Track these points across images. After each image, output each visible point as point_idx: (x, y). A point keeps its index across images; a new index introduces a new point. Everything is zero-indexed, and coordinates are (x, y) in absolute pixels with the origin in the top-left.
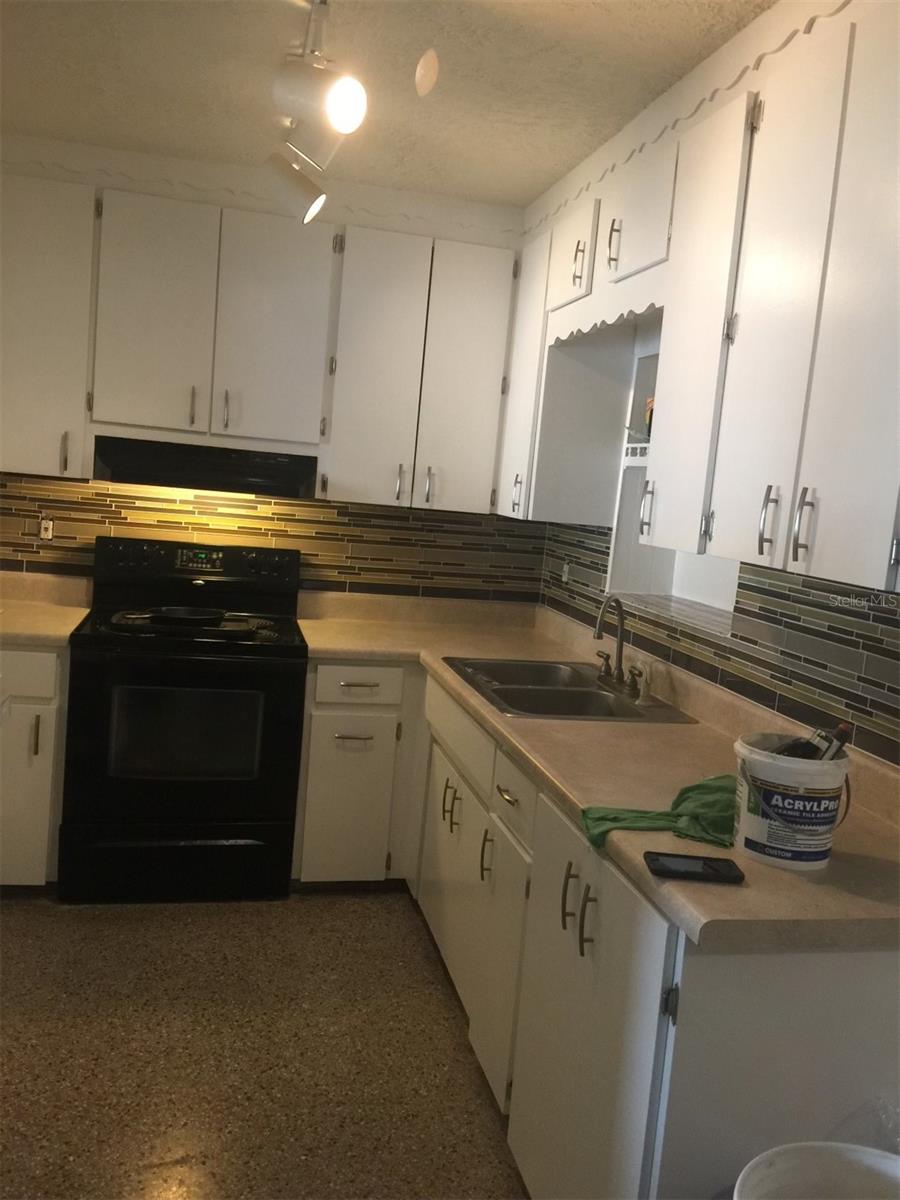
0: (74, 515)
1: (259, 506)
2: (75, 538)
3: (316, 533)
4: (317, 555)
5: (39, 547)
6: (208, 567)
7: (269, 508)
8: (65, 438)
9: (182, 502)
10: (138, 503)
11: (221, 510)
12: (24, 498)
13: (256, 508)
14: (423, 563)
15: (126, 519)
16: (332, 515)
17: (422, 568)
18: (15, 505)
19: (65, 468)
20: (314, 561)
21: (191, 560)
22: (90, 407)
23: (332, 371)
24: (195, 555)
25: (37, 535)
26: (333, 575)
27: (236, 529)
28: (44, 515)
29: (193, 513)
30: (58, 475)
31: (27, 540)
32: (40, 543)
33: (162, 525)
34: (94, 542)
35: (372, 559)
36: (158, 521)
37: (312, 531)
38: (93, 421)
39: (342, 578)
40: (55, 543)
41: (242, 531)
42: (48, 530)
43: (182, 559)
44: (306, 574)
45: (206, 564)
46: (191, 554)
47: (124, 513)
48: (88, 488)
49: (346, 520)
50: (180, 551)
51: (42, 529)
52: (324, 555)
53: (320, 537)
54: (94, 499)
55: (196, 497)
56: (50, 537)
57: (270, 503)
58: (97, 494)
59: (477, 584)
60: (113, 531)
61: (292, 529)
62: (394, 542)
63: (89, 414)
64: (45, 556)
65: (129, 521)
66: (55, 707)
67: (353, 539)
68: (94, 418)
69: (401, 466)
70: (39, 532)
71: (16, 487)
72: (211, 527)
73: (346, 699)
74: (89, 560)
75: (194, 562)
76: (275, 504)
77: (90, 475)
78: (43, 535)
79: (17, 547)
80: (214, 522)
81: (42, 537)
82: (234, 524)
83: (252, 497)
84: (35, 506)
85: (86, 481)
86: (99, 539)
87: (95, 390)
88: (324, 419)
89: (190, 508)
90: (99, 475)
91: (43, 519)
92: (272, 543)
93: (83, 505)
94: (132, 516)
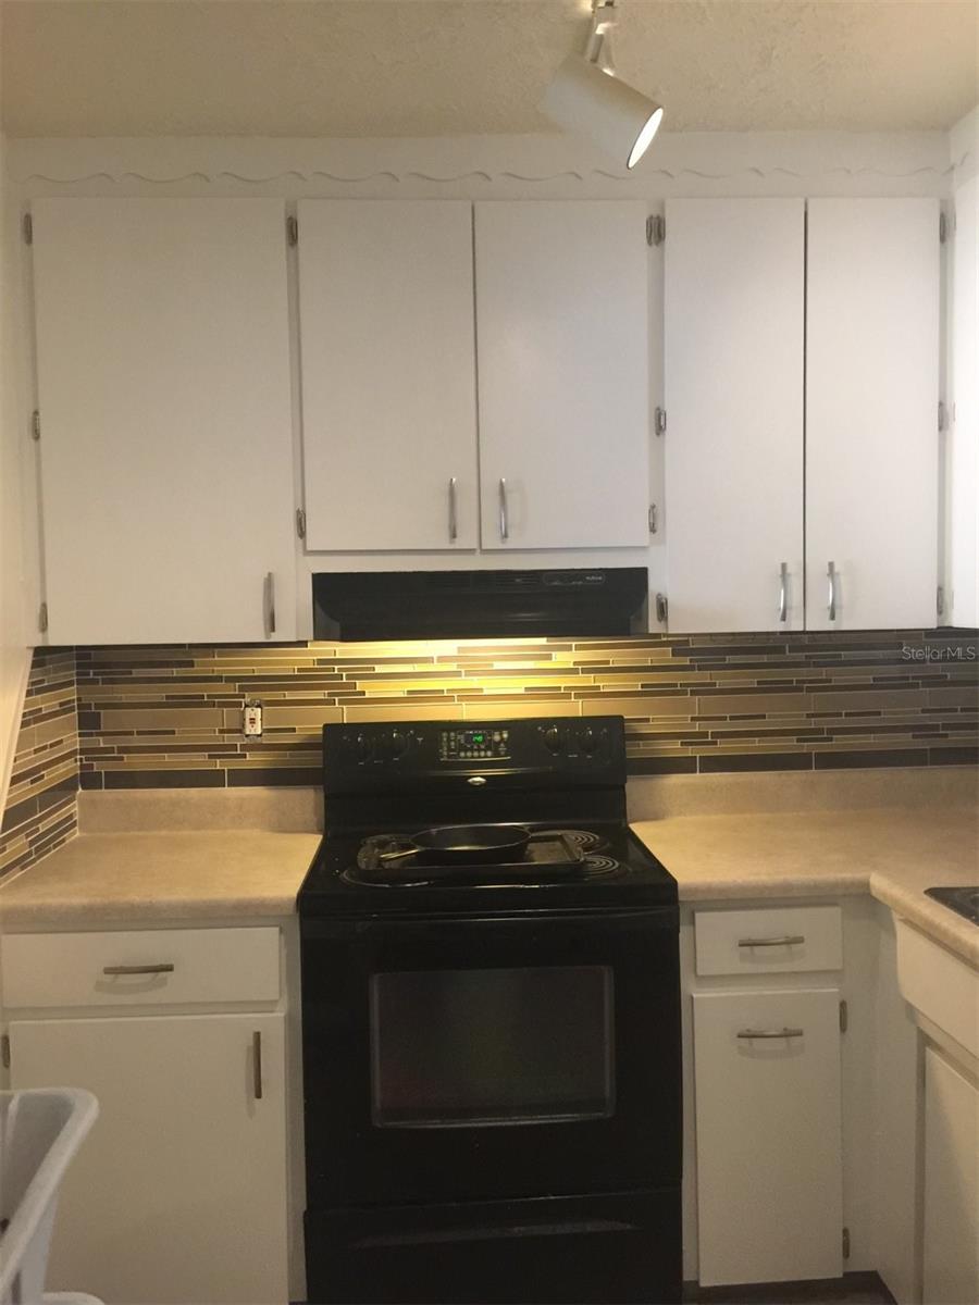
0: (289, 696)
1: (553, 653)
2: (294, 730)
3: (643, 686)
4: (647, 720)
5: (244, 747)
6: (488, 756)
7: (568, 655)
8: (269, 583)
9: (442, 659)
10: (379, 669)
11: (498, 665)
12: (219, 679)
13: (549, 657)
14: (813, 716)
15: (364, 693)
16: (666, 656)
17: (813, 724)
18: (205, 690)
19: (273, 629)
20: (644, 729)
21: (462, 748)
22: (302, 533)
23: (660, 429)
24: (469, 739)
25: (240, 731)
26: (674, 748)
27: (522, 691)
28: (247, 700)
29: (457, 674)
30: (261, 639)
31: (228, 739)
32: (246, 741)
33: (415, 697)
34: (321, 732)
35: (732, 718)
36: (409, 692)
37: (634, 683)
38: (308, 553)
39: (690, 752)
40: (267, 740)
41: (533, 694)
42: (255, 722)
43: (449, 747)
44: (635, 751)
45: (485, 751)
46: (461, 738)
47: (360, 685)
48: (306, 654)
49: (686, 661)
50: (445, 734)
51: (247, 720)
52: (656, 719)
53: (648, 691)
54: (316, 670)
55: (460, 649)
56: (259, 733)
57: (569, 648)
58: (321, 662)
59: (905, 741)
60: (347, 714)
61: (606, 683)
62: (766, 688)
63: (300, 541)
64: (254, 761)
65: (367, 696)
66: (283, 1015)
67: (699, 690)
68: (310, 547)
69: (784, 566)
70: (243, 726)
71: (204, 664)
72: (485, 692)
73: (748, 968)
74: (314, 760)
75: (466, 750)
76: (578, 648)
77: (308, 634)
78: (249, 730)
79: (215, 751)
80: (490, 685)
81: (248, 733)
82: (518, 685)
83: (542, 641)
84: (234, 688)
85: (304, 644)
86: (327, 727)
87: (308, 504)
88: (653, 507)
89: (452, 667)
90: (322, 634)
91: (246, 706)
92: (577, 708)
93: (303, 680)
94: (372, 689)
